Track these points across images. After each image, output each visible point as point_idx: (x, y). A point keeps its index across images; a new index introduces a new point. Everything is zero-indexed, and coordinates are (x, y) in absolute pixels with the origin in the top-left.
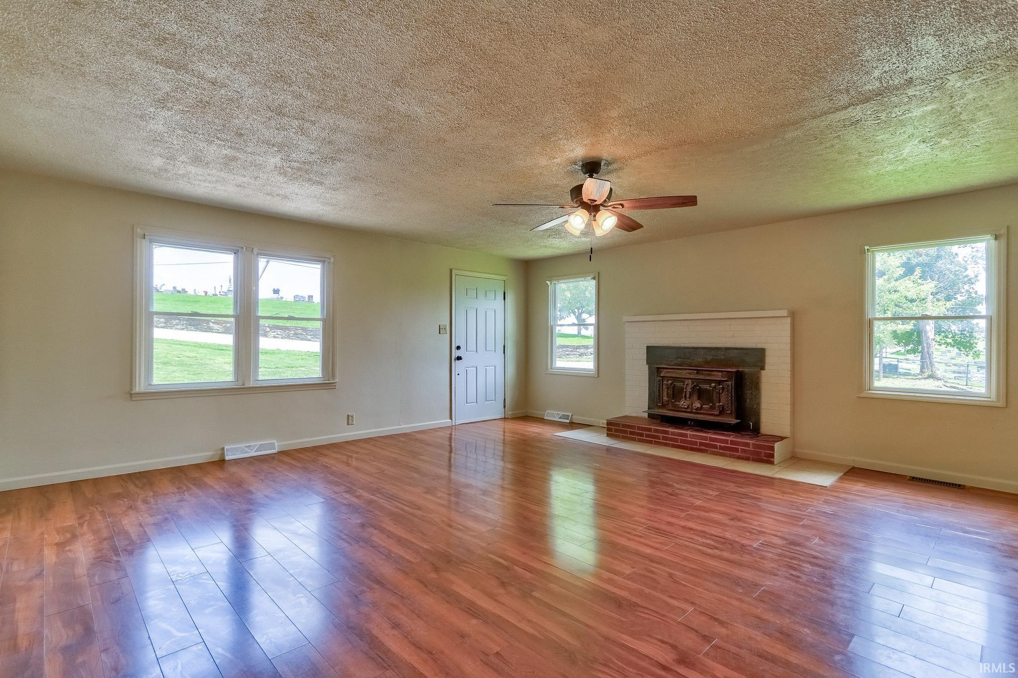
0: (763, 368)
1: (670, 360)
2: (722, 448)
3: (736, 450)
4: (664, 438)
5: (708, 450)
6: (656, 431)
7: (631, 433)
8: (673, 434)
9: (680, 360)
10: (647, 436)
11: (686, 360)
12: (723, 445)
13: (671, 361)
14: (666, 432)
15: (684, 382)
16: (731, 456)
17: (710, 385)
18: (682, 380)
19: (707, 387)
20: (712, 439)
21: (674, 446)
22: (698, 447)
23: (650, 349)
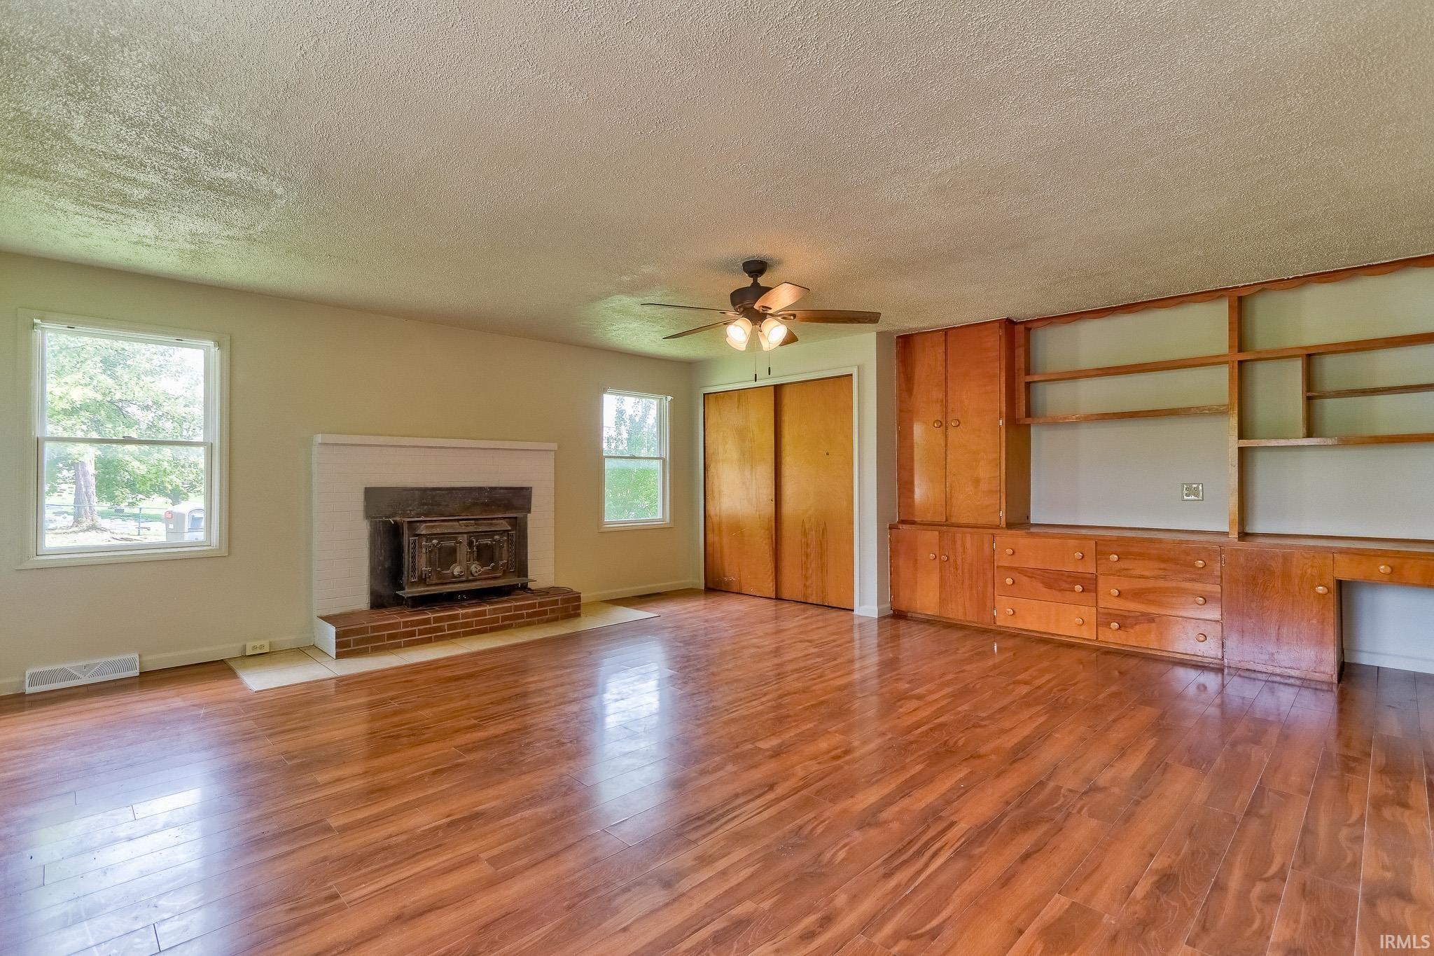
0: (529, 511)
1: (410, 508)
2: (529, 615)
3: (545, 613)
4: (451, 627)
5: (512, 624)
6: (437, 620)
7: (391, 637)
8: (465, 616)
9: (425, 507)
10: (421, 632)
11: (435, 507)
12: (530, 611)
13: (410, 510)
14: (455, 617)
15: (455, 539)
16: (540, 622)
17: (493, 538)
18: (453, 536)
19: (488, 541)
20: (517, 608)
21: (466, 634)
22: (500, 624)
23: (370, 493)
